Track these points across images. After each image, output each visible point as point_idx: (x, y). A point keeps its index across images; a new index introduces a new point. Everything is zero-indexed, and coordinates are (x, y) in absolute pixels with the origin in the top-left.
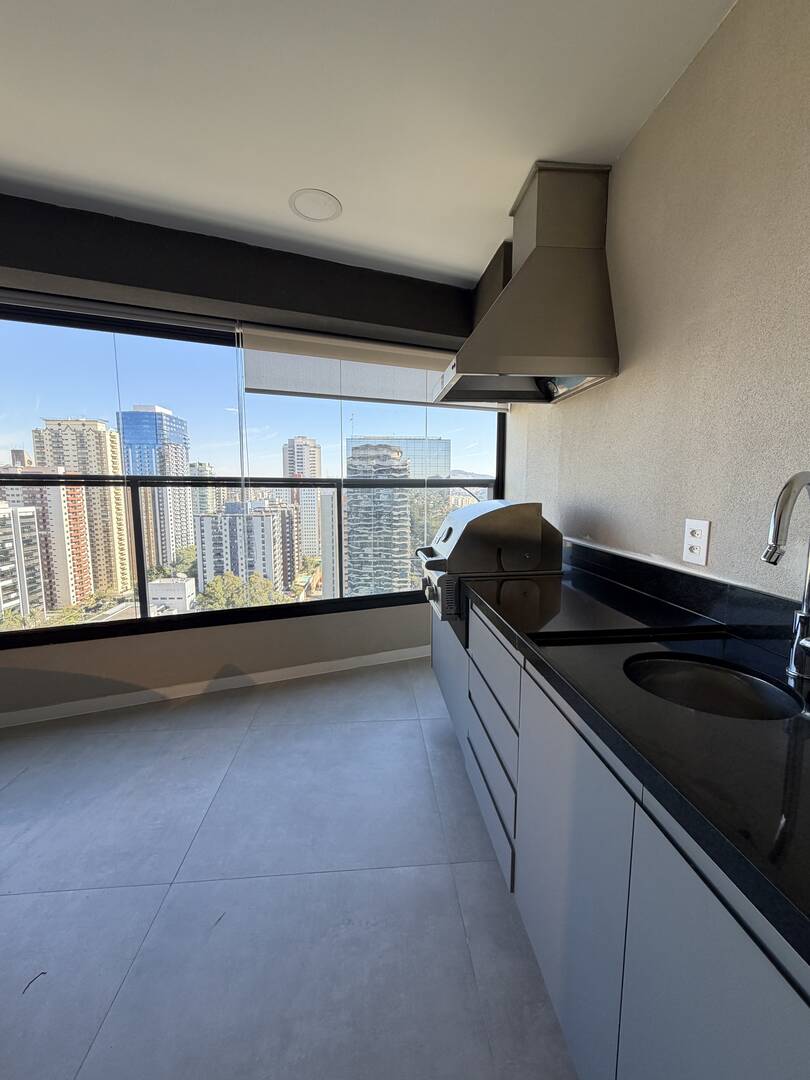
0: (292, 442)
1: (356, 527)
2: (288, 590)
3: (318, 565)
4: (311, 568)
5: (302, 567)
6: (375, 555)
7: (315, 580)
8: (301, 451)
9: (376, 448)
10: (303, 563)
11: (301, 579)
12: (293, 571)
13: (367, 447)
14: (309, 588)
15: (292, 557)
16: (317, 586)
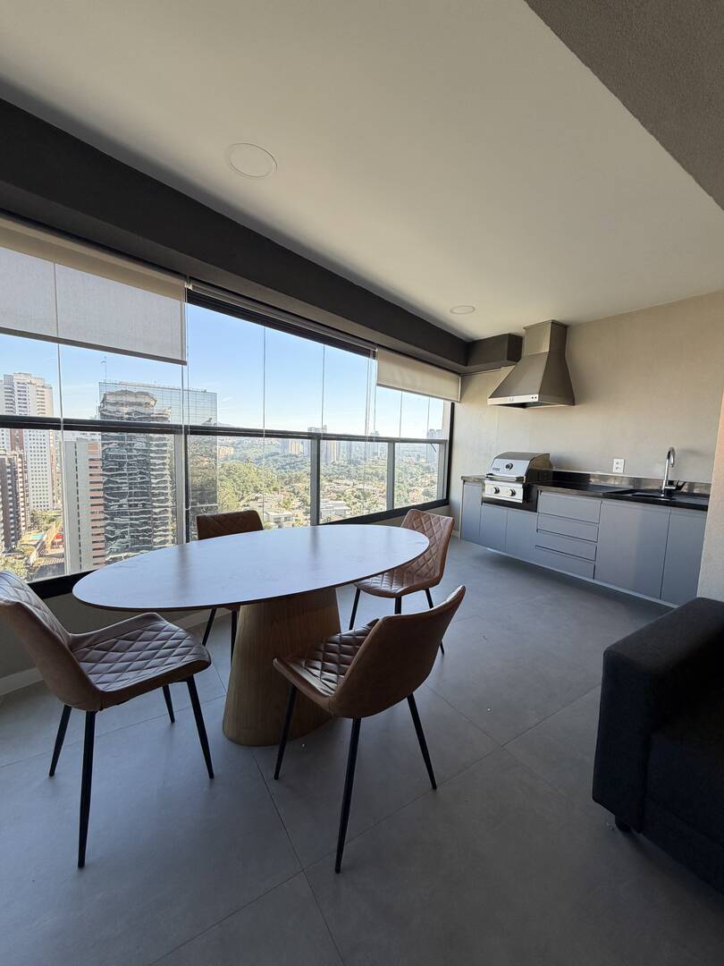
0: (9, 380)
1: (112, 476)
2: (12, 551)
3: (53, 520)
4: (45, 524)
5: (29, 523)
6: (130, 506)
7: (49, 537)
8: (23, 391)
9: (136, 395)
10: (32, 519)
11: (29, 537)
12: (18, 528)
13: (126, 393)
14: (43, 546)
15: (17, 513)
16: (53, 543)
